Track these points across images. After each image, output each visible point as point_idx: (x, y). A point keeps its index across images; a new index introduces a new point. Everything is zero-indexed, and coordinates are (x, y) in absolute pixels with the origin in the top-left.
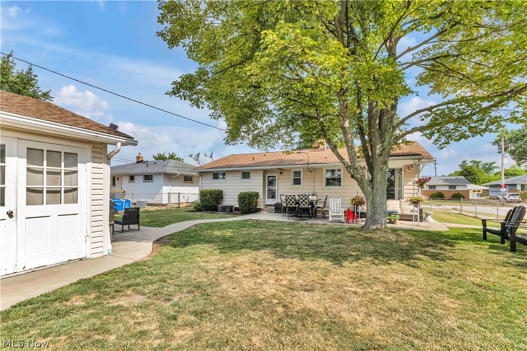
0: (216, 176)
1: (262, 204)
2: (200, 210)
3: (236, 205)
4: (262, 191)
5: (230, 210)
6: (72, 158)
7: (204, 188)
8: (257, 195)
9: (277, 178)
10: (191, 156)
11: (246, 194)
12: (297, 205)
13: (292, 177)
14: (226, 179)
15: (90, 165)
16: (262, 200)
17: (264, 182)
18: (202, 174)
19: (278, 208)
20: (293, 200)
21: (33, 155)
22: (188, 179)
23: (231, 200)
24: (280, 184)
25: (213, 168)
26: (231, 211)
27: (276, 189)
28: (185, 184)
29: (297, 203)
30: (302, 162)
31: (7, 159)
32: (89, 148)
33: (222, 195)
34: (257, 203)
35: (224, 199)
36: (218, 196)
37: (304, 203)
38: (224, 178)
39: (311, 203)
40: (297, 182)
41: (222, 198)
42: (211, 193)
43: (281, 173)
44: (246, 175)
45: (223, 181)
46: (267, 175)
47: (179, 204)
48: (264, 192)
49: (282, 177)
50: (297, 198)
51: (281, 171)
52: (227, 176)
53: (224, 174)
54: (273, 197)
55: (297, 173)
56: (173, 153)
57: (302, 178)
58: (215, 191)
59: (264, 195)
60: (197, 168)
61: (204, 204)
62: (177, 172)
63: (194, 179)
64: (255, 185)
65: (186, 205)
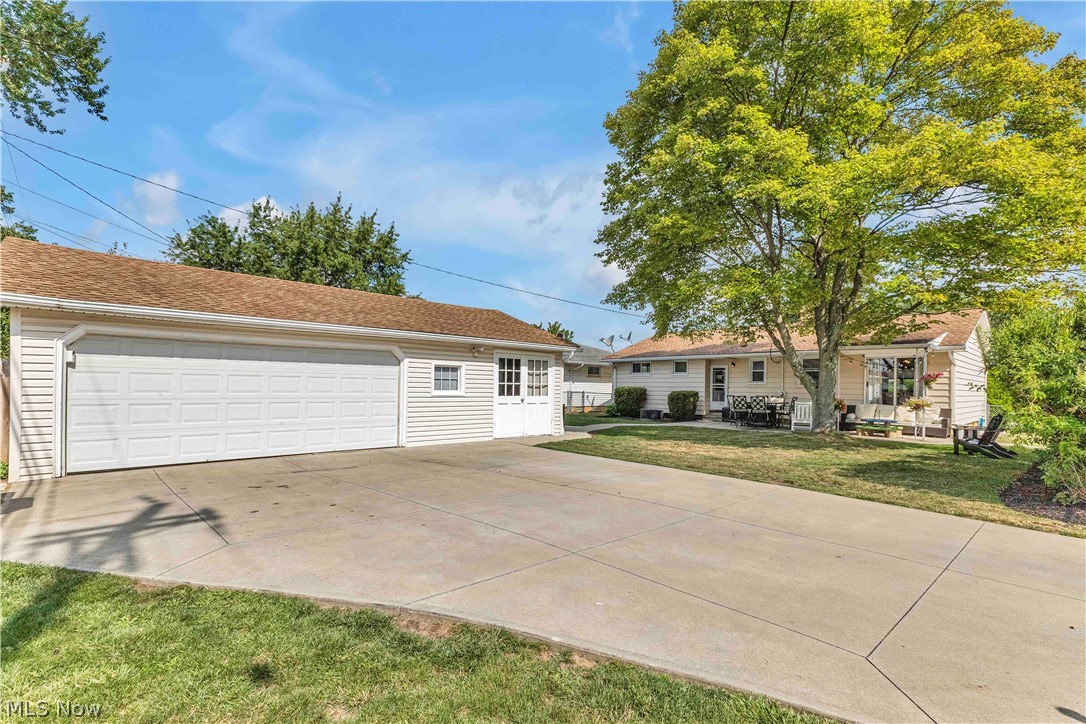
0: (636, 368)
1: (704, 408)
2: (614, 416)
3: (665, 409)
4: (703, 389)
5: (657, 416)
6: (546, 365)
7: (620, 385)
8: (696, 394)
9: (726, 372)
10: (602, 340)
11: (679, 393)
12: (749, 410)
13: (751, 369)
14: (652, 372)
15: (554, 368)
16: (703, 404)
17: (707, 378)
18: (617, 365)
19: (726, 415)
20: (743, 402)
21: (531, 364)
22: (593, 372)
23: (659, 402)
24: (731, 380)
25: (633, 357)
26: (659, 418)
27: (726, 387)
28: (590, 379)
29: (749, 407)
30: (761, 349)
31: (522, 368)
32: (553, 356)
33: (646, 395)
34: (695, 407)
35: (648, 401)
36: (641, 396)
37: (758, 406)
38: (648, 371)
39: (772, 408)
40: (758, 377)
41: (645, 399)
42: (630, 391)
43: (733, 364)
44: (680, 367)
45: (646, 374)
46: (712, 367)
47: (583, 407)
48: (707, 391)
49: (734, 370)
50: (749, 400)
51: (734, 362)
52: (652, 367)
53: (648, 365)
54: (722, 399)
55: (758, 364)
56: (556, 323)
57: (765, 371)
58: (636, 389)
59: (707, 396)
60: (610, 357)
61: (620, 406)
62: (579, 362)
63: (602, 371)
64: (694, 381)
65: (590, 409)
